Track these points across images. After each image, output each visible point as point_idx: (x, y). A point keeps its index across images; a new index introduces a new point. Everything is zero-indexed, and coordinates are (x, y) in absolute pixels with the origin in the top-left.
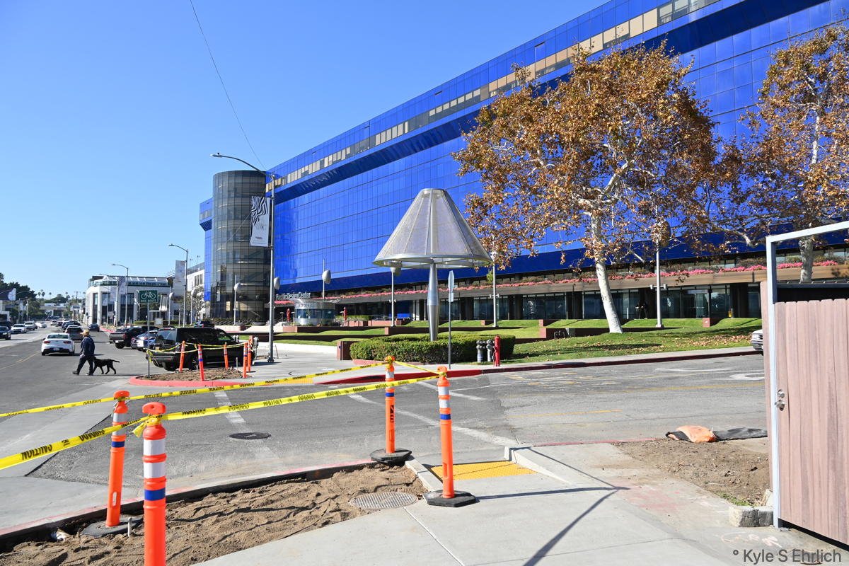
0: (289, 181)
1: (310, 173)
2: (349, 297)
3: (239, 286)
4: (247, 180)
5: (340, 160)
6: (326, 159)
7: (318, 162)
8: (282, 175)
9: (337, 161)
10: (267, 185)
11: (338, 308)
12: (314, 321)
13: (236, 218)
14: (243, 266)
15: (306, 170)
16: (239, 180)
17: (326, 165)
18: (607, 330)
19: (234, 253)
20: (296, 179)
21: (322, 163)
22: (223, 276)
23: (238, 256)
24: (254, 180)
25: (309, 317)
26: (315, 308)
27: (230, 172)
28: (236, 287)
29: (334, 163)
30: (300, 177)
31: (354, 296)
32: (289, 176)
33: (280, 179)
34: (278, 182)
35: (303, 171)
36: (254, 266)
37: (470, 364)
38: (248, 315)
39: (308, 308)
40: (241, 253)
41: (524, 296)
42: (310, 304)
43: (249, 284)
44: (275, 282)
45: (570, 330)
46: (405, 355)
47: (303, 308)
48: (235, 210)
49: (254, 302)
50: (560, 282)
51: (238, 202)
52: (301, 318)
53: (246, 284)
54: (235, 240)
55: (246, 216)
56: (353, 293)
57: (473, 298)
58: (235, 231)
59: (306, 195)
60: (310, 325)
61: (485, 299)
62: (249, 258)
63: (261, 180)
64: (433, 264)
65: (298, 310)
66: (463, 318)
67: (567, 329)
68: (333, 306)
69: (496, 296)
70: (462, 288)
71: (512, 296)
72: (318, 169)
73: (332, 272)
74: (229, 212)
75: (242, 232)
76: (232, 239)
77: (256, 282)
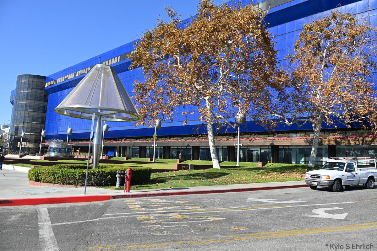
0: (58, 82)
1: (69, 78)
4: (35, 80)
5: (85, 73)
6: (78, 72)
7: (73, 74)
8: (55, 79)
9: (83, 74)
10: (46, 84)
11: (76, 148)
13: (27, 99)
15: (67, 77)
16: (31, 80)
17: (77, 75)
18: (212, 167)
19: (25, 117)
20: (61, 81)
21: (75, 74)
22: (17, 129)
23: (27, 119)
24: (40, 80)
25: (56, 152)
26: (60, 147)
28: (22, 135)
29: (81, 74)
30: (63, 80)
32: (58, 79)
33: (53, 81)
35: (65, 78)
36: (35, 125)
37: (111, 188)
38: (30, 150)
39: (56, 147)
40: (28, 117)
41: (171, 147)
42: (57, 145)
43: (31, 134)
44: (43, 133)
45: (191, 165)
46: (62, 179)
47: (54, 147)
48: (27, 95)
49: (33, 143)
50: (189, 141)
51: (30, 91)
52: (52, 152)
53: (29, 134)
54: (26, 110)
55: (33, 98)
56: (85, 141)
57: (146, 146)
58: (26, 106)
59: (66, 90)
60: (56, 156)
61: (153, 147)
62: (33, 120)
63: (43, 81)
64: (99, 116)
65: (51, 148)
66: (140, 157)
67: (189, 165)
68: (70, 147)
69: (156, 146)
70: (140, 141)
71: (165, 146)
72: (73, 77)
73: (73, 130)
74: (24, 95)
75: (30, 106)
76: (24, 109)
77: (36, 133)
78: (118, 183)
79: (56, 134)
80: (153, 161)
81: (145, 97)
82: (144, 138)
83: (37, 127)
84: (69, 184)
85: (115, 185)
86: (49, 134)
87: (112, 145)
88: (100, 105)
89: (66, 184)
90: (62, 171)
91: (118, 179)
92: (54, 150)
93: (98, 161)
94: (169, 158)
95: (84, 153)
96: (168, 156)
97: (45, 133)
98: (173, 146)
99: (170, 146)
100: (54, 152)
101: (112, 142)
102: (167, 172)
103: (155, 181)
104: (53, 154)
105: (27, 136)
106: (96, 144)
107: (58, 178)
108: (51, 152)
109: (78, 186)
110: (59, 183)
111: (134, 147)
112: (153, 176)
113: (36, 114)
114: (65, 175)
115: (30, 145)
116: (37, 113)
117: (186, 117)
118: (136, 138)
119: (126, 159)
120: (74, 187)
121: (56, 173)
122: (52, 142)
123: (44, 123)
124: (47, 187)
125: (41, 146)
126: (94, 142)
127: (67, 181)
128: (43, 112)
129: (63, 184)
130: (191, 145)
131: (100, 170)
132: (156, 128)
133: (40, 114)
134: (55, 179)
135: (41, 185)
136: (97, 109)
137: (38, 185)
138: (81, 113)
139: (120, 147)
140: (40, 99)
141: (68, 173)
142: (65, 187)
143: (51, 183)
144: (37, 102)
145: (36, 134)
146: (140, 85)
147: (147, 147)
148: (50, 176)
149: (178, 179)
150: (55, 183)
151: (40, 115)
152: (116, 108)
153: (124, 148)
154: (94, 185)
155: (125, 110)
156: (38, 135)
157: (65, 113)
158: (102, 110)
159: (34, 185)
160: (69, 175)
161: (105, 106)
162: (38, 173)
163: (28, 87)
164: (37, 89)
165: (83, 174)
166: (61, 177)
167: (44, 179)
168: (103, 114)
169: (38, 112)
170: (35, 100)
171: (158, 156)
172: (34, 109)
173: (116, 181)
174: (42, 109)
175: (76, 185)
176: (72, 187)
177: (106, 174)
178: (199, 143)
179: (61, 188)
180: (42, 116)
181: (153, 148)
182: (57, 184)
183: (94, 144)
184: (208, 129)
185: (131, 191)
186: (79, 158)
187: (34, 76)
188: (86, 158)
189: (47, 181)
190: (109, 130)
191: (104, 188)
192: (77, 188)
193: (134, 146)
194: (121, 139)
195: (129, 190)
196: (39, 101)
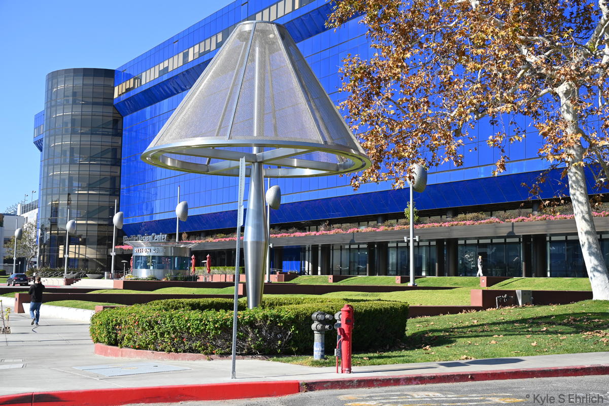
0: (143, 82)
1: (170, 69)
2: (217, 240)
3: (73, 224)
4: (89, 81)
5: (209, 51)
6: (191, 50)
7: (181, 55)
8: (135, 74)
9: (205, 53)
10: (116, 89)
11: (199, 256)
12: (158, 273)
13: (73, 132)
14: (81, 198)
15: (166, 65)
16: (79, 82)
17: (191, 58)
18: (588, 295)
19: (71, 179)
20: (152, 78)
21: (186, 56)
22: (55, 211)
23: (75, 184)
24: (100, 81)
25: (151, 268)
26: (161, 254)
27: (67, 71)
28: (68, 226)
29: (201, 55)
30: (157, 76)
31: (223, 240)
32: (144, 74)
33: (132, 80)
34: (130, 84)
35: (161, 68)
36: (96, 198)
37: (300, 361)
38: (89, 264)
39: (151, 254)
40: (80, 180)
41: (461, 242)
42: (153, 248)
43: (89, 222)
44: (116, 218)
45: (524, 293)
46: (173, 339)
47: (144, 254)
48: (73, 121)
49: (96, 246)
50: (513, 220)
51: (78, 110)
52: (141, 268)
53: (84, 222)
54: (72, 162)
55: (88, 129)
56: (223, 235)
57: (388, 242)
58: (72, 150)
59: (166, 101)
60: (153, 278)
61: (405, 245)
62: (90, 187)
63: (109, 82)
64: (256, 164)
65: (138, 257)
66: (372, 273)
67: (518, 291)
68: (185, 252)
69: (414, 241)
70: (370, 229)
71: (443, 240)
72: (181, 64)
73: (189, 206)
74: (66, 124)
75: (81, 151)
76: (68, 160)
77: (99, 219)
78: (317, 348)
79: (147, 219)
80: (410, 284)
81: (377, 102)
82: (380, 219)
83: (102, 204)
84: (191, 350)
85: (311, 352)
86: (131, 221)
87: (292, 244)
88: (255, 135)
89: (185, 351)
90: (171, 318)
91: (317, 337)
92: (146, 262)
93: (261, 289)
94: (456, 275)
95: (221, 268)
96: (452, 269)
97: (121, 218)
98: (465, 239)
99: (457, 239)
100: (147, 267)
101: (292, 235)
102: (452, 313)
103: (420, 341)
104: (143, 274)
105: (79, 228)
106: (253, 243)
107: (162, 334)
108: (139, 268)
109: (213, 356)
110: (165, 348)
111: (352, 247)
112: (413, 326)
113: (97, 170)
114: (180, 328)
115: (88, 252)
116: (98, 168)
117: (503, 151)
118: (358, 221)
119: (334, 281)
120: (206, 358)
121: (157, 323)
122: (140, 241)
123: (116, 193)
124: (138, 358)
125: (113, 254)
126: (246, 238)
127: (186, 343)
128: (112, 165)
129: (176, 351)
130: (520, 232)
131: (267, 312)
132: (413, 188)
133: (107, 171)
134: (156, 338)
135: (122, 355)
136: (249, 146)
137: (116, 355)
138: (208, 159)
139: (315, 248)
140: (104, 130)
141: (187, 321)
142: (182, 360)
143: (146, 348)
144: (97, 139)
145: (100, 223)
146: (361, 68)
147: (389, 245)
148: (144, 330)
149: (485, 333)
150: (156, 350)
151: (107, 173)
152: (298, 138)
153: (327, 249)
154: (255, 354)
155: (325, 142)
156: (105, 225)
157: (169, 163)
158: (261, 147)
159: (106, 354)
160: (189, 328)
161: (270, 137)
162: (114, 323)
163: (74, 103)
164: (94, 104)
165: (225, 323)
166: (169, 333)
167: (129, 339)
168: (265, 159)
169: (101, 164)
170: (92, 134)
171: (424, 269)
172: (92, 158)
173: (312, 341)
174: (109, 155)
175: (209, 354)
176: (199, 359)
177: (285, 322)
178: (544, 227)
179: (172, 361)
180: (113, 174)
181: (408, 247)
182: (160, 351)
183: (246, 242)
184: (570, 182)
185: (353, 369)
186: (210, 283)
187: (85, 70)
188: (228, 281)
189: (137, 344)
190: (284, 201)
191: (282, 361)
192: (212, 361)
193: (352, 243)
194: (317, 224)
195: (349, 366)
196: (103, 134)
